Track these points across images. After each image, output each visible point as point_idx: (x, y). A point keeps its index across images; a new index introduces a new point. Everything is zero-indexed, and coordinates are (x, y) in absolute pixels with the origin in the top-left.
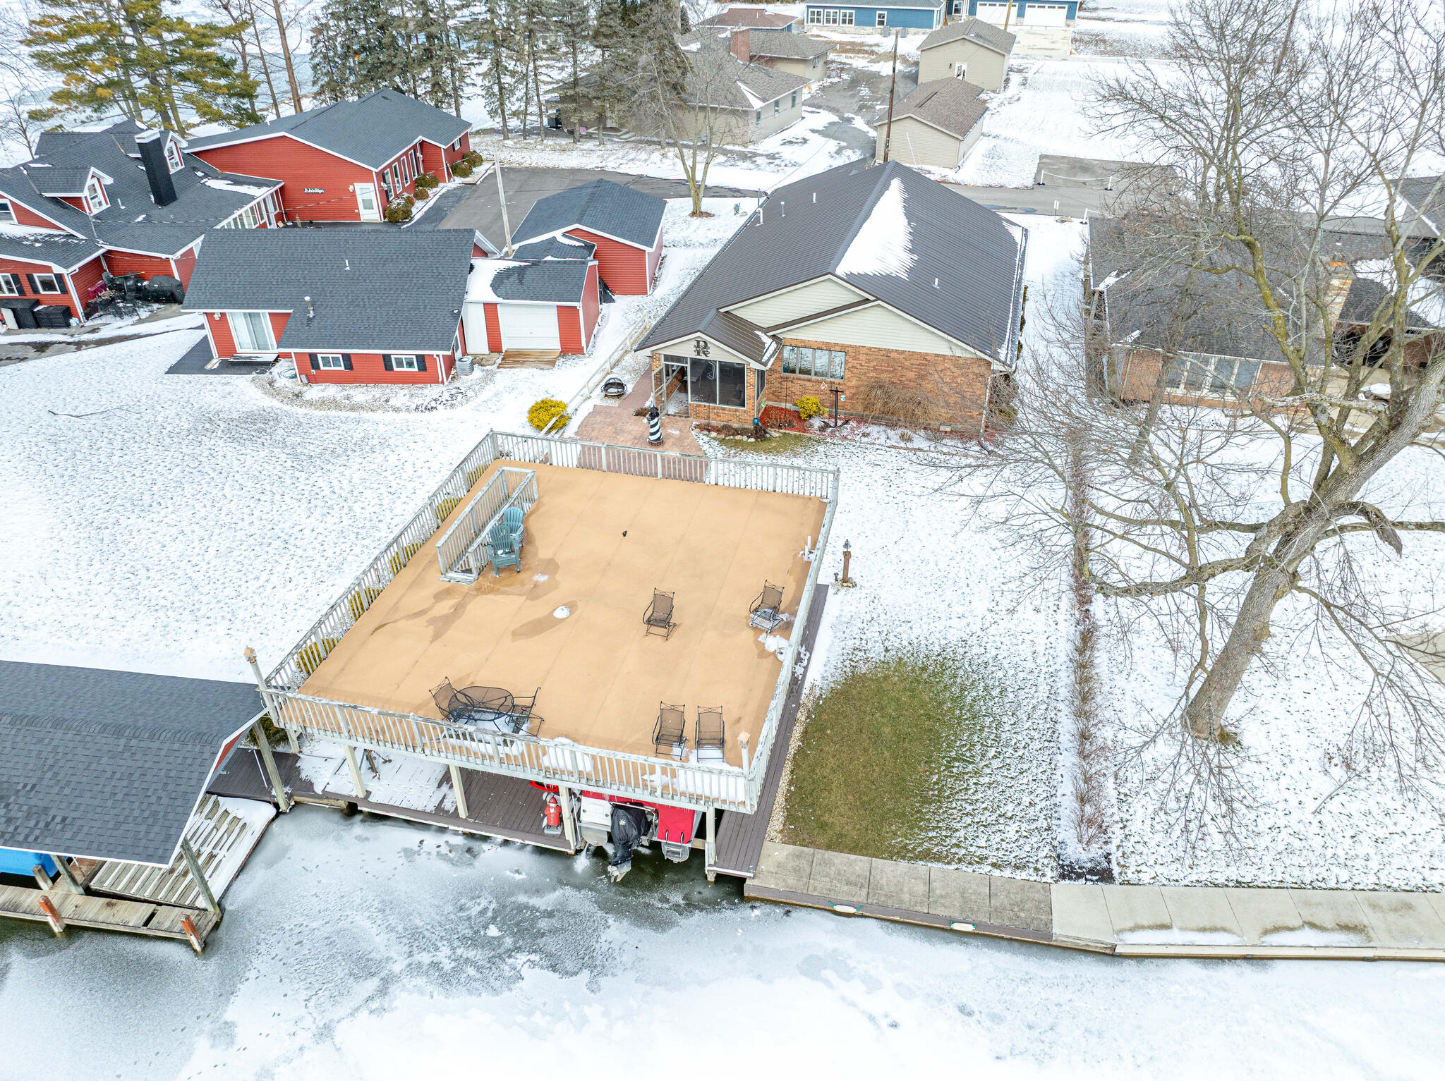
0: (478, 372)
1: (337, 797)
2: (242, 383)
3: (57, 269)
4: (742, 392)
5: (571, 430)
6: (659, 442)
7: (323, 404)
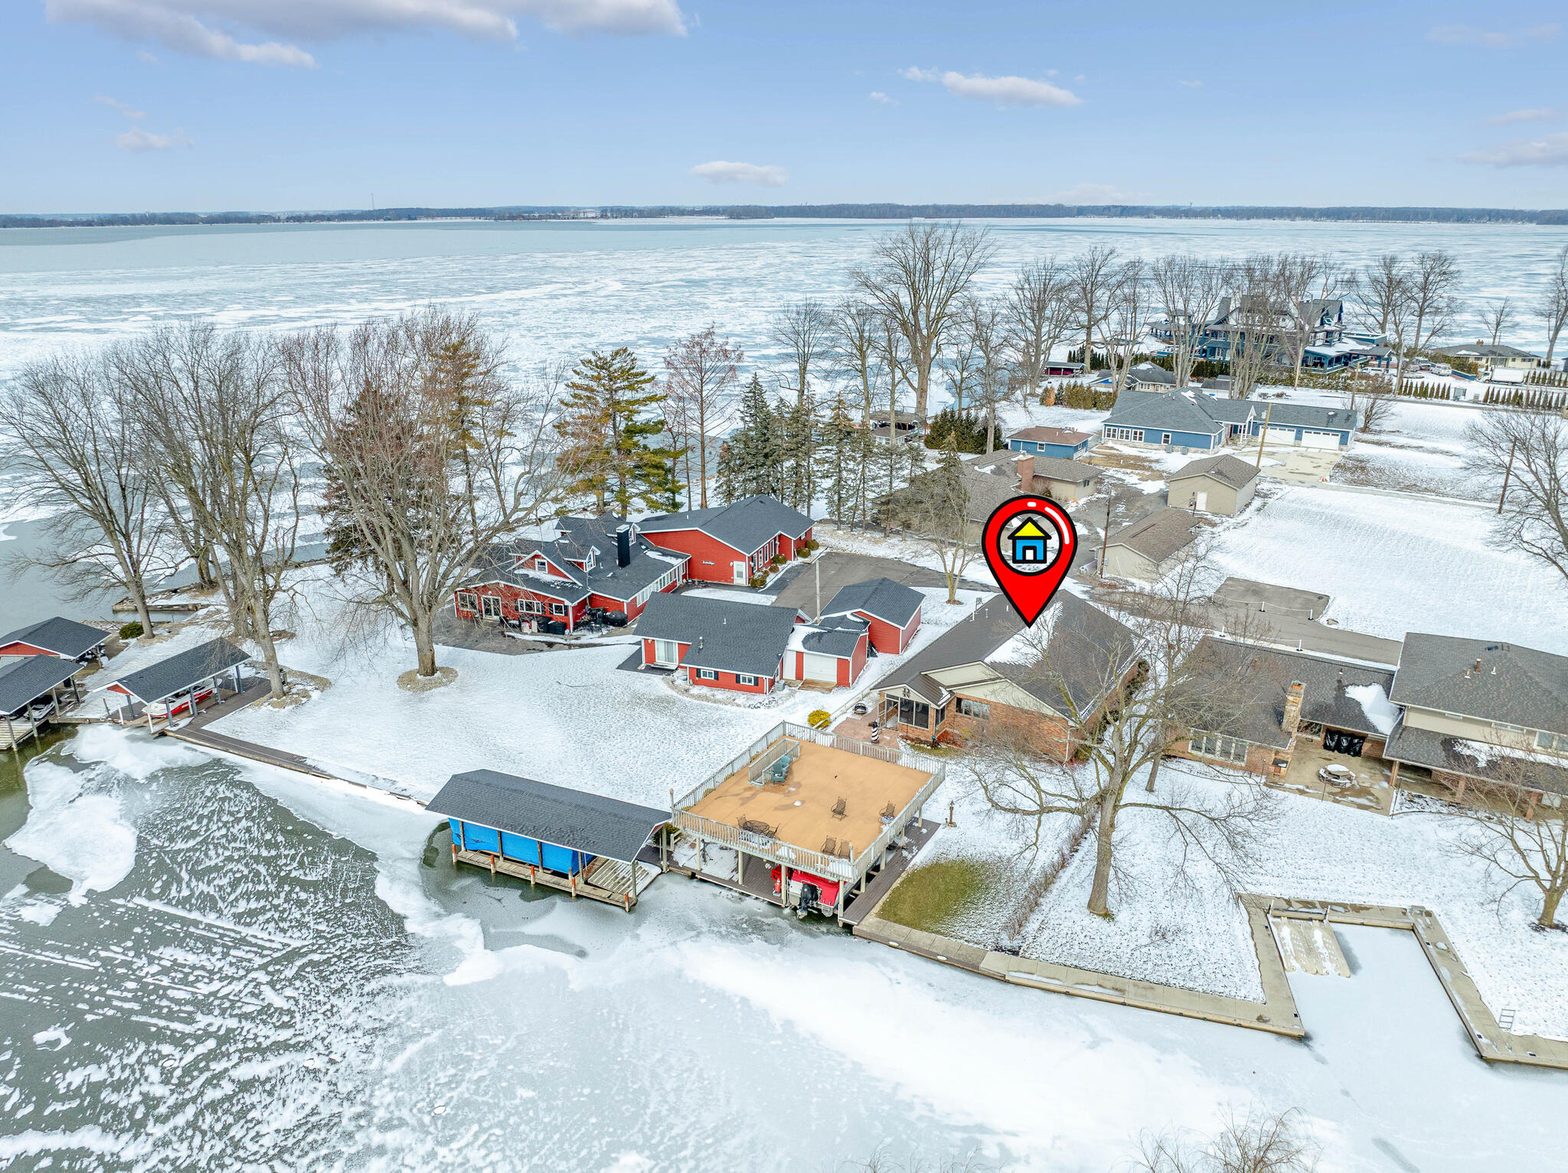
0: (787, 690)
1: (688, 869)
2: (657, 679)
3: (567, 603)
4: (927, 721)
5: (830, 730)
6: (876, 742)
7: (699, 697)
